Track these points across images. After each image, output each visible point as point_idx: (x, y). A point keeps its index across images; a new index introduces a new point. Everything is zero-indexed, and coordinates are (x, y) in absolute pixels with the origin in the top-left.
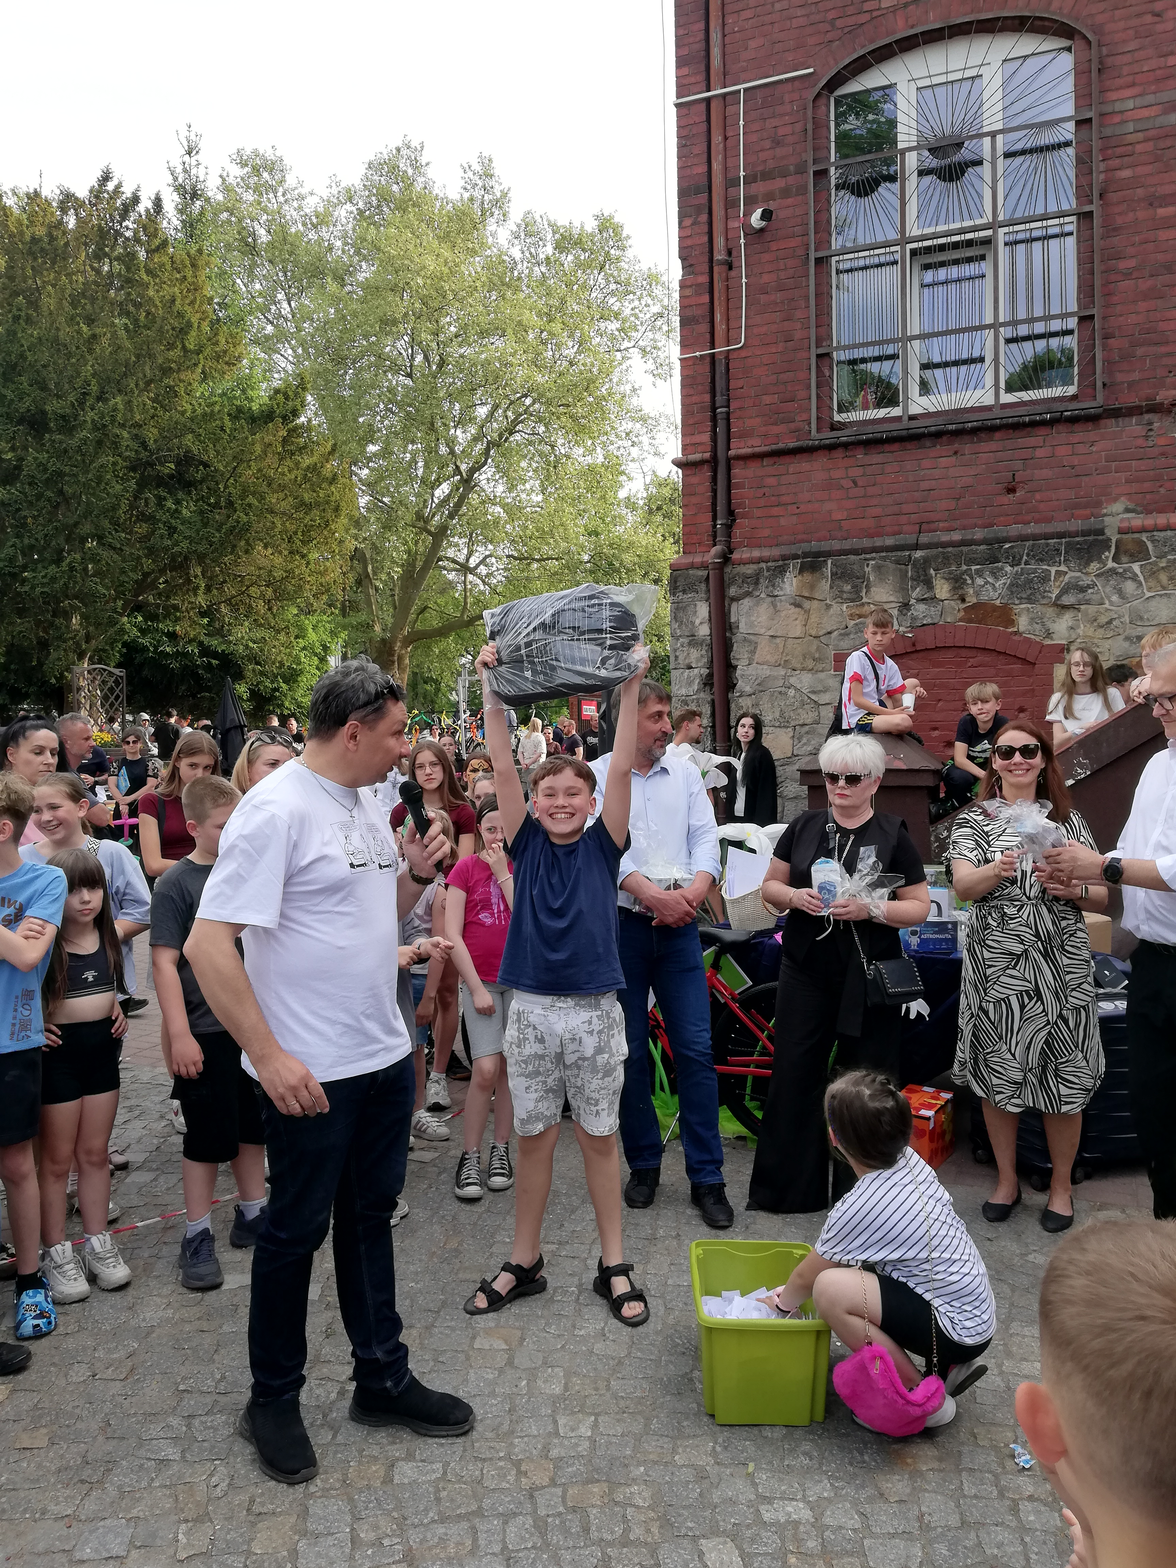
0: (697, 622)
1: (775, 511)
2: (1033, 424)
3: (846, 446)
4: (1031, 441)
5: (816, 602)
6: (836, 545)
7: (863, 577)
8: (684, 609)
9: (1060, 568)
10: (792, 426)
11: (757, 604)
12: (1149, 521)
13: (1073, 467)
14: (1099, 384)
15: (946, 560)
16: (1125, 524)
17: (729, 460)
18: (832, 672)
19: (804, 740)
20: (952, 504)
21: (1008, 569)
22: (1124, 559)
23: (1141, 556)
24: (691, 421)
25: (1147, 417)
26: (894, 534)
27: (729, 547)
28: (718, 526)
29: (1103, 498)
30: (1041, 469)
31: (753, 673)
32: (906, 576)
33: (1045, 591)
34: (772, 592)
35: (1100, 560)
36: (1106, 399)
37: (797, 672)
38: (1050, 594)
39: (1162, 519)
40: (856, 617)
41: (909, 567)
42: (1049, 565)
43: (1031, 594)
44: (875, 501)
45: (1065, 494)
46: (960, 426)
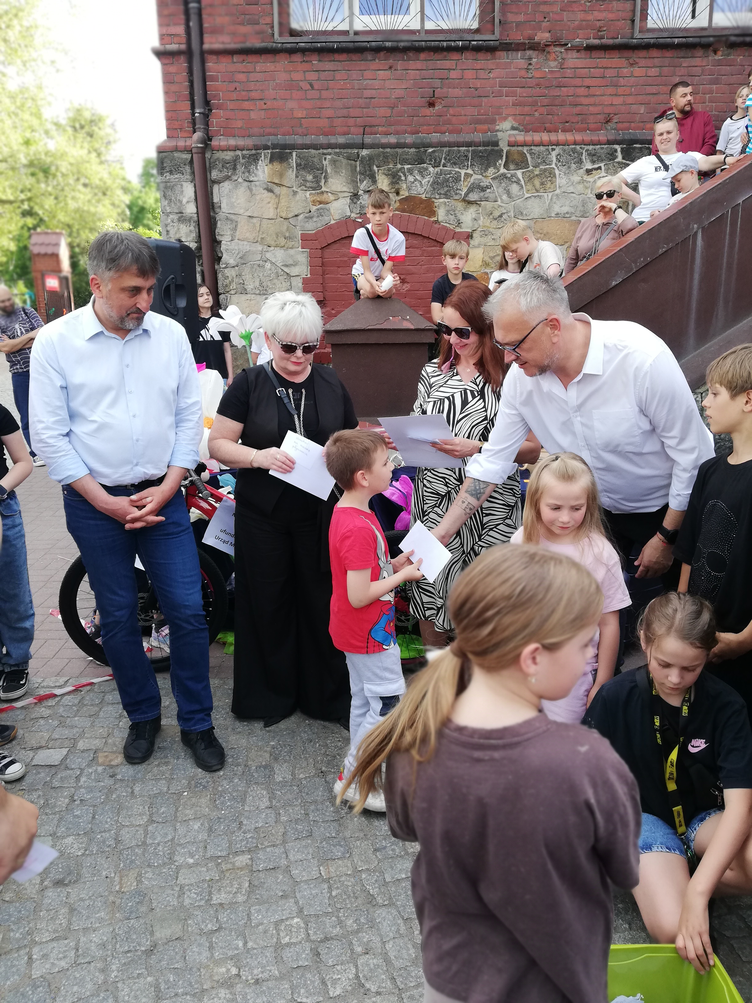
0: (184, 201)
1: (246, 105)
2: (449, 49)
3: (303, 51)
4: (447, 64)
5: (284, 188)
6: (299, 140)
7: (322, 169)
8: (172, 188)
9: (468, 171)
11: (236, 187)
12: (528, 138)
13: (476, 89)
14: (497, 21)
15: (386, 159)
16: (512, 139)
17: (203, 53)
18: (300, 249)
20: (388, 112)
21: (431, 169)
22: (512, 167)
23: (523, 165)
24: (166, 12)
25: (529, 53)
26: (345, 134)
27: (207, 134)
28: (196, 115)
29: (497, 117)
30: (454, 88)
31: (236, 248)
32: (356, 170)
33: (457, 189)
34: (248, 178)
35: (495, 167)
36: (501, 34)
37: (272, 248)
38: (460, 192)
39: (537, 137)
40: (318, 203)
41: (358, 163)
42: (460, 168)
43: (447, 191)
44: (328, 104)
45: (471, 111)
46: (395, 44)
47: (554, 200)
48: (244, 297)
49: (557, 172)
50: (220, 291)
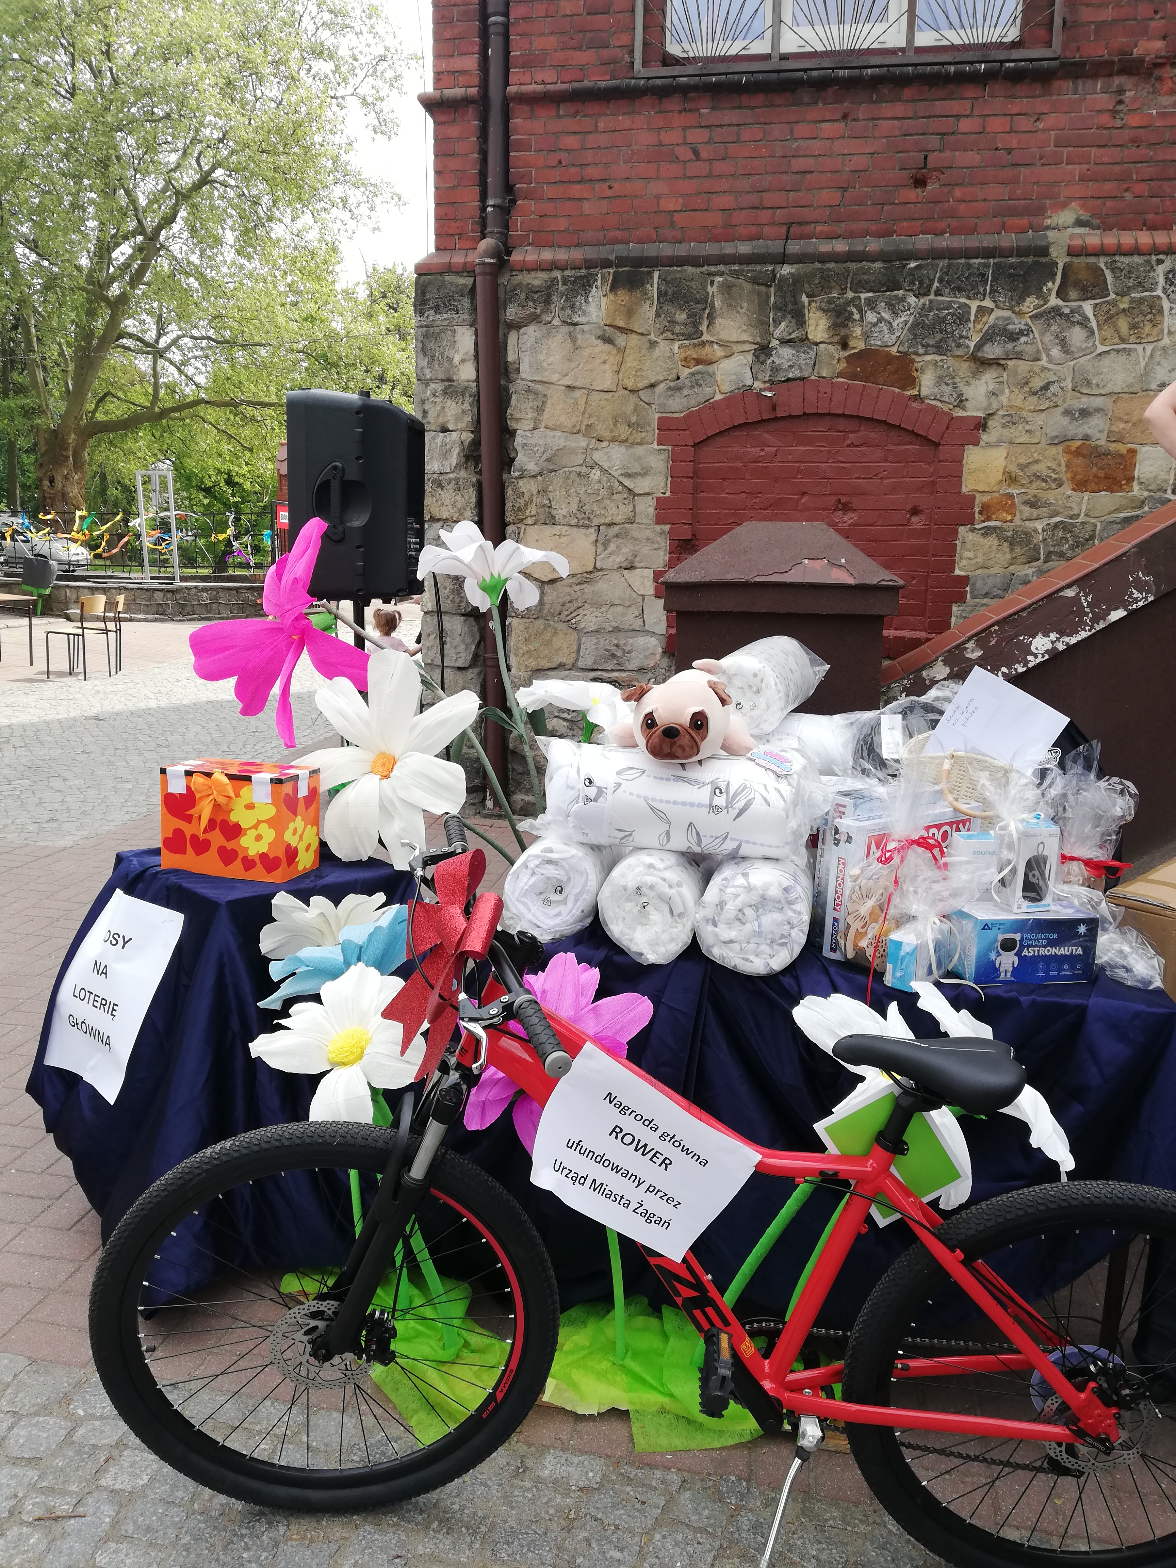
0: (457, 359)
1: (576, 190)
2: (960, 78)
3: (684, 91)
4: (955, 106)
5: (634, 336)
6: (667, 250)
7: (705, 301)
8: (437, 337)
9: (983, 304)
10: (605, 53)
11: (548, 334)
12: (1111, 239)
13: (1009, 151)
14: (1058, 21)
15: (825, 282)
16: (1078, 242)
17: (506, 101)
18: (655, 446)
19: (612, 547)
20: (835, 197)
21: (912, 300)
22: (1073, 294)
23: (1096, 290)
24: (448, 34)
25: (1117, 80)
26: (751, 238)
27: (505, 243)
28: (489, 209)
29: (1048, 202)
30: (965, 150)
31: (541, 442)
32: (767, 303)
33: (961, 337)
34: (570, 317)
35: (1040, 295)
36: (1065, 45)
37: (605, 444)
38: (967, 342)
39: (1127, 239)
40: (693, 363)
41: (772, 289)
42: (969, 298)
43: (941, 340)
44: (724, 185)
45: (997, 191)
46: (856, 72)
47: (1157, 358)
48: (549, 530)
49: (1166, 305)
50: (509, 518)
